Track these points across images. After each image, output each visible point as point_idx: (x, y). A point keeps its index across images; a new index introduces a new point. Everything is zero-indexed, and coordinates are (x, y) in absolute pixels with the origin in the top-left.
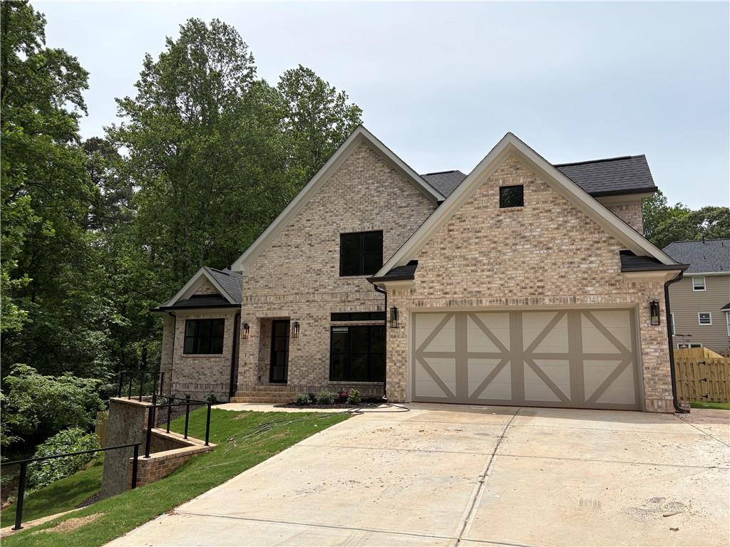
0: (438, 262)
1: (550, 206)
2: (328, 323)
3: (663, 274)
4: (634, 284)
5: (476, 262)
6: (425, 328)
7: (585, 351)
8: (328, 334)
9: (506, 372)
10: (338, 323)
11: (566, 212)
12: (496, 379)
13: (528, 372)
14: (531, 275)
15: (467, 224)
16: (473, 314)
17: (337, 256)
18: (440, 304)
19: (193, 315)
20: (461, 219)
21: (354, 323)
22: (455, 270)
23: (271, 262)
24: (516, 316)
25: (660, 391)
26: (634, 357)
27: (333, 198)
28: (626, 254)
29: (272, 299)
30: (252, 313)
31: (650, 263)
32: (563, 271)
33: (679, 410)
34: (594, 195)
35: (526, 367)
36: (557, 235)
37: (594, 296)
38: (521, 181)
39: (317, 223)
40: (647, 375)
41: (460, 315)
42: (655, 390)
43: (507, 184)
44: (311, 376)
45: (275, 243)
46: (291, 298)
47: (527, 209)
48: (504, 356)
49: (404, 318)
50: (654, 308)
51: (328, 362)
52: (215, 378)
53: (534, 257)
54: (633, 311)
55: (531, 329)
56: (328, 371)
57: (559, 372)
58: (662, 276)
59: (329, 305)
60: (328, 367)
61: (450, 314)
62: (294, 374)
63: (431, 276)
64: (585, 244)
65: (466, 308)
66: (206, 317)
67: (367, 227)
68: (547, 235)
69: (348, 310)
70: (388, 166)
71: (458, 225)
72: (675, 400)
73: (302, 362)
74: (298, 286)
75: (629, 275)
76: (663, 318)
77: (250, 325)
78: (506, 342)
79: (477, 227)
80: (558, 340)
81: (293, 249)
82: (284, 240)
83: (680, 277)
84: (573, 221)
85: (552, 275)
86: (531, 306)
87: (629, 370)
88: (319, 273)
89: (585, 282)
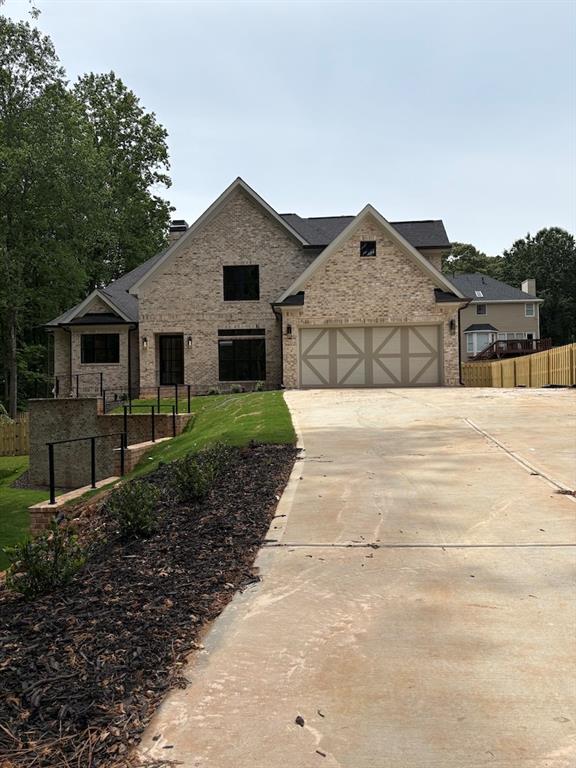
0: (318, 292)
1: (392, 257)
2: (216, 338)
3: (459, 304)
4: (441, 310)
5: (345, 294)
6: (308, 339)
7: (410, 352)
8: (217, 346)
9: (362, 367)
10: (225, 337)
11: (402, 262)
12: (355, 371)
13: (376, 367)
14: (380, 304)
15: (339, 267)
16: (340, 329)
17: (221, 284)
18: (320, 322)
19: (89, 330)
20: (334, 263)
21: (238, 337)
22: (330, 299)
23: (164, 287)
24: (368, 329)
25: (452, 374)
26: (439, 355)
27: (216, 237)
28: (438, 291)
29: (167, 318)
30: (148, 330)
31: (451, 297)
32: (400, 300)
33: (462, 385)
34: (418, 248)
35: (374, 363)
36: (397, 277)
37: (418, 317)
38: (375, 239)
39: (203, 256)
40: (446, 365)
41: (332, 330)
42: (449, 373)
43: (366, 240)
44: (205, 378)
45: (166, 271)
46: (183, 317)
47: (378, 258)
48: (360, 356)
49: (295, 332)
50: (452, 324)
51: (218, 367)
52: (114, 382)
53: (382, 292)
54: (439, 327)
55: (378, 338)
56: (218, 374)
57: (394, 365)
58: (458, 304)
59: (216, 324)
60: (217, 370)
61: (325, 329)
62: (189, 378)
63: (314, 303)
64: (414, 284)
65: (338, 324)
66: (101, 333)
67: (246, 262)
68: (391, 277)
69: (233, 327)
70: (262, 214)
71: (332, 267)
72: (460, 379)
73: (196, 368)
74: (189, 307)
75: (439, 304)
76: (457, 331)
77: (148, 339)
78: (362, 346)
79: (346, 269)
80: (394, 345)
81: (183, 278)
82: (174, 269)
83: (467, 305)
84: (407, 268)
85: (393, 303)
86: (379, 324)
87: (435, 362)
88: (206, 297)
89: (413, 308)
